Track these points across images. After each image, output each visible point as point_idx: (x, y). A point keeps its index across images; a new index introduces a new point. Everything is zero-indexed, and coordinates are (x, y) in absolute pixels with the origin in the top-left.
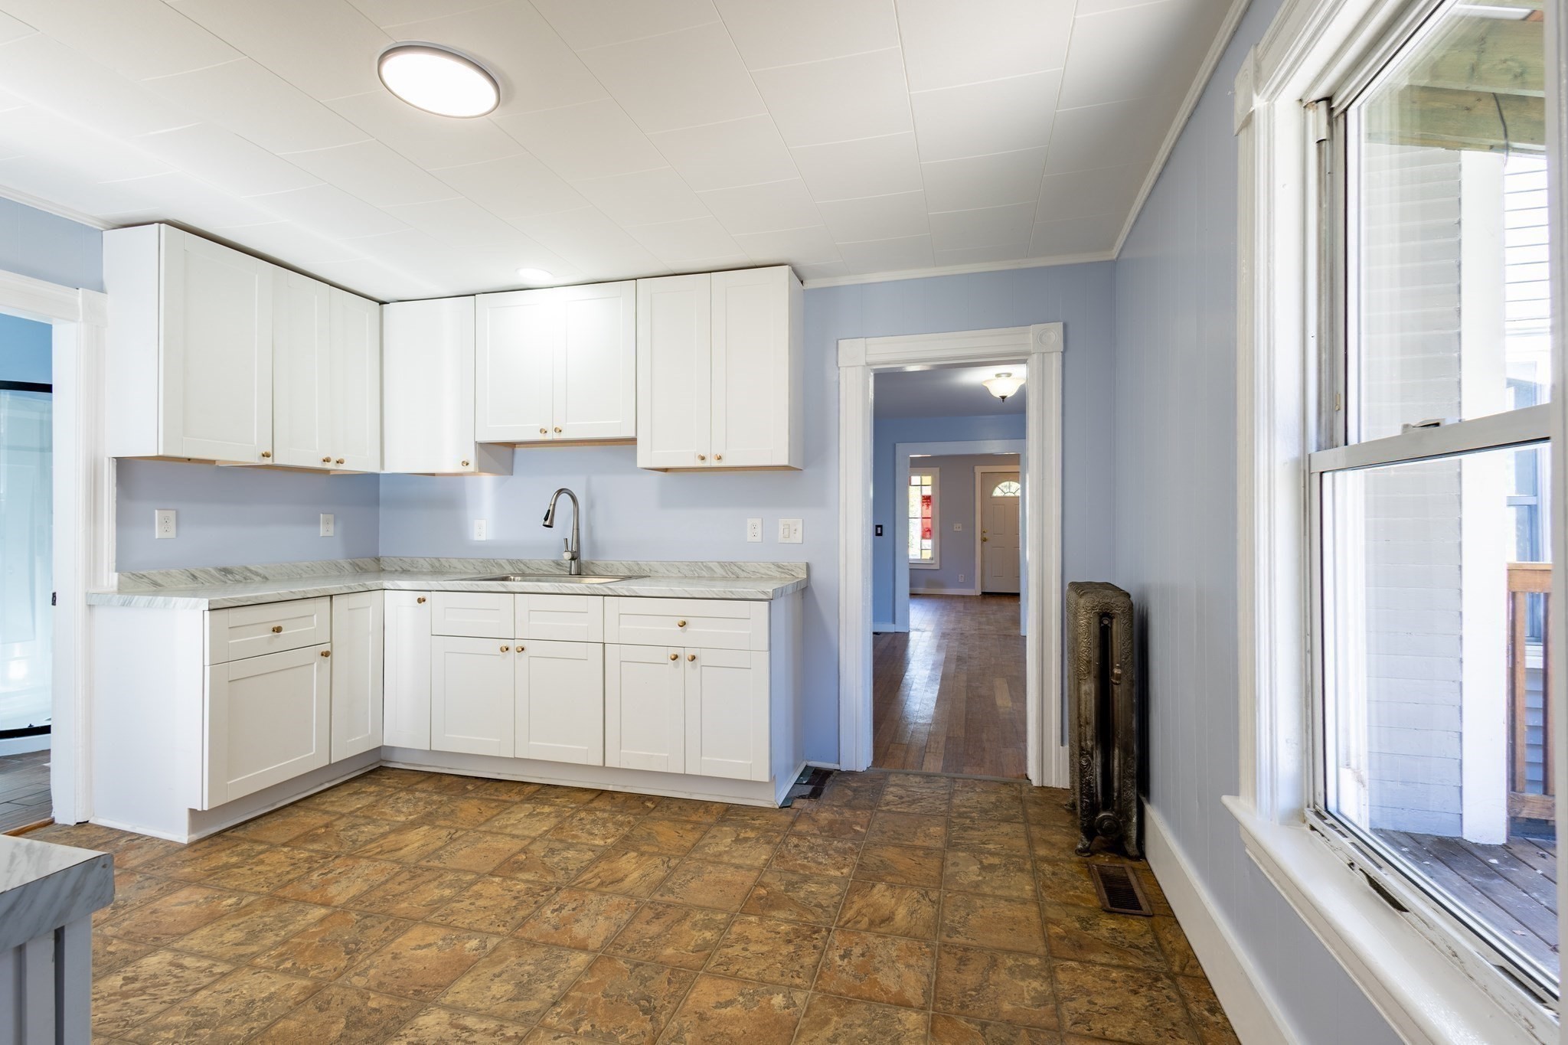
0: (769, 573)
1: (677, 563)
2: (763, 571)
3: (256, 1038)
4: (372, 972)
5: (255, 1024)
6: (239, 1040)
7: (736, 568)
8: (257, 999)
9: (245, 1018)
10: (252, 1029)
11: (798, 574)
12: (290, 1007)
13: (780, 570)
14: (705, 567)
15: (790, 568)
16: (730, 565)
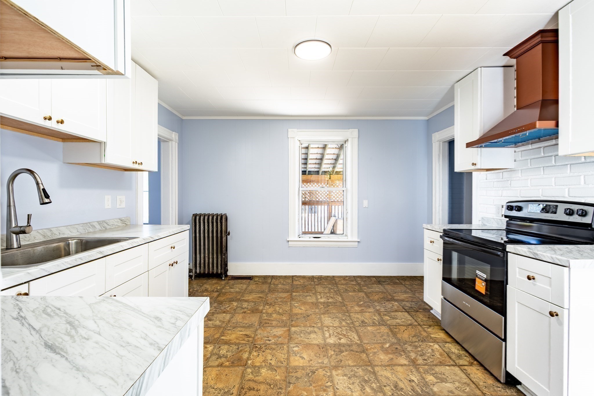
0: (118, 224)
1: (76, 226)
2: (116, 224)
3: (359, 365)
4: (320, 361)
5: (356, 370)
6: (362, 368)
7: (105, 224)
8: (348, 378)
9: (355, 374)
10: (357, 369)
11: (127, 223)
12: (345, 368)
13: (122, 222)
14: (91, 225)
15: (125, 220)
16: (103, 223)
